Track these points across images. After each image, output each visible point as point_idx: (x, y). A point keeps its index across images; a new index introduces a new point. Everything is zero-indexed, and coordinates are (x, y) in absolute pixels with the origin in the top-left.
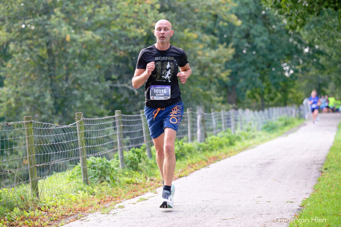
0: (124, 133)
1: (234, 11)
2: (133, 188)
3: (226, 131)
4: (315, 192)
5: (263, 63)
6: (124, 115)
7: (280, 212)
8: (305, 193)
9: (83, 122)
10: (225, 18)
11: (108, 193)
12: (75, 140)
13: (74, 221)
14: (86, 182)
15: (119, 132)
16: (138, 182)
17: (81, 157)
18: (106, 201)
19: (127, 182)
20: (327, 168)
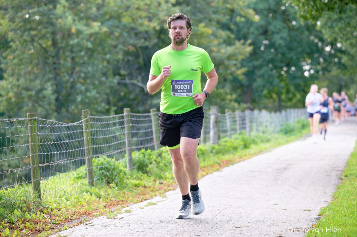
0: (133, 133)
1: (252, 6)
2: (141, 191)
3: (240, 134)
4: (334, 201)
5: (282, 61)
6: (133, 114)
7: (297, 221)
8: (324, 201)
9: (90, 120)
10: (243, 13)
11: (114, 196)
12: (81, 139)
13: (78, 225)
14: (92, 184)
15: (128, 132)
16: (146, 185)
17: (87, 157)
18: (112, 205)
19: (135, 185)
20: (347, 175)
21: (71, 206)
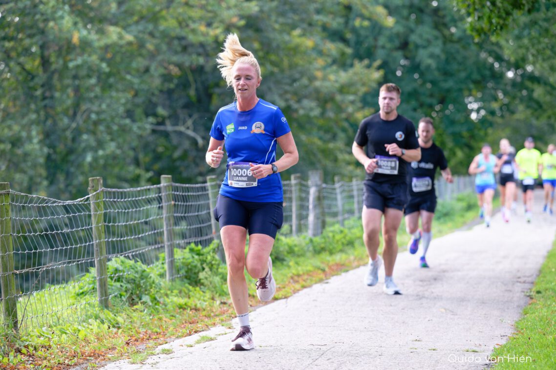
0: (176, 216)
2: (189, 316)
4: (517, 335)
5: (432, 96)
6: (177, 184)
8: (499, 336)
9: (102, 195)
10: (366, 13)
11: (143, 325)
12: (86, 228)
14: (105, 304)
15: (168, 215)
16: (199, 306)
17: (97, 258)
18: (140, 340)
19: (179, 306)
20: (541, 290)
21: (69, 343)
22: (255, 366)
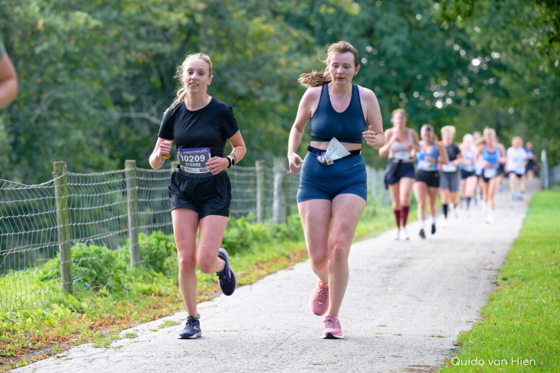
0: (141, 202)
2: (153, 302)
4: (483, 321)
5: (397, 83)
6: (141, 170)
7: (419, 354)
8: (465, 322)
9: (66, 180)
11: (107, 311)
12: (51, 212)
13: (45, 358)
14: (69, 289)
15: (132, 200)
16: (163, 291)
17: (61, 243)
18: (103, 325)
19: (143, 292)
20: (507, 277)
21: (33, 327)
22: (219, 350)
